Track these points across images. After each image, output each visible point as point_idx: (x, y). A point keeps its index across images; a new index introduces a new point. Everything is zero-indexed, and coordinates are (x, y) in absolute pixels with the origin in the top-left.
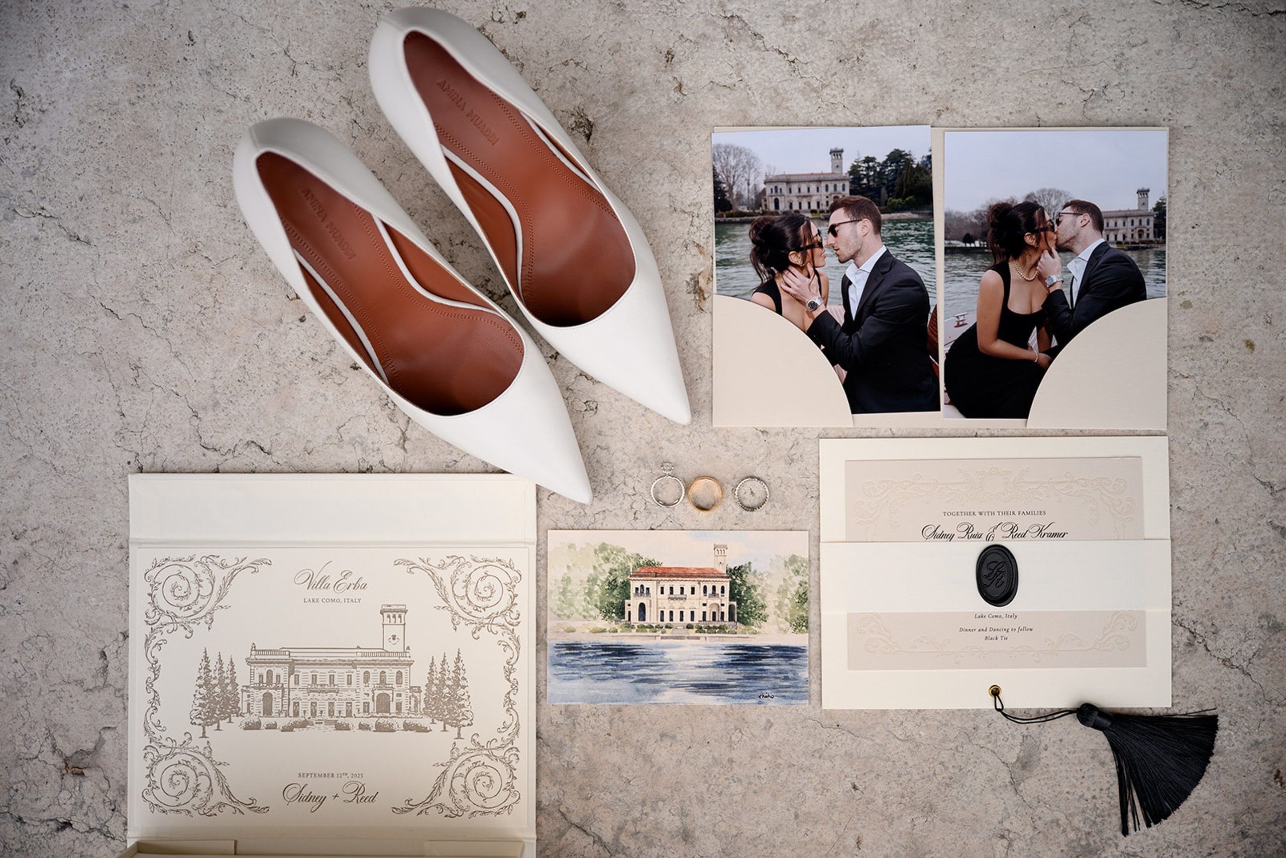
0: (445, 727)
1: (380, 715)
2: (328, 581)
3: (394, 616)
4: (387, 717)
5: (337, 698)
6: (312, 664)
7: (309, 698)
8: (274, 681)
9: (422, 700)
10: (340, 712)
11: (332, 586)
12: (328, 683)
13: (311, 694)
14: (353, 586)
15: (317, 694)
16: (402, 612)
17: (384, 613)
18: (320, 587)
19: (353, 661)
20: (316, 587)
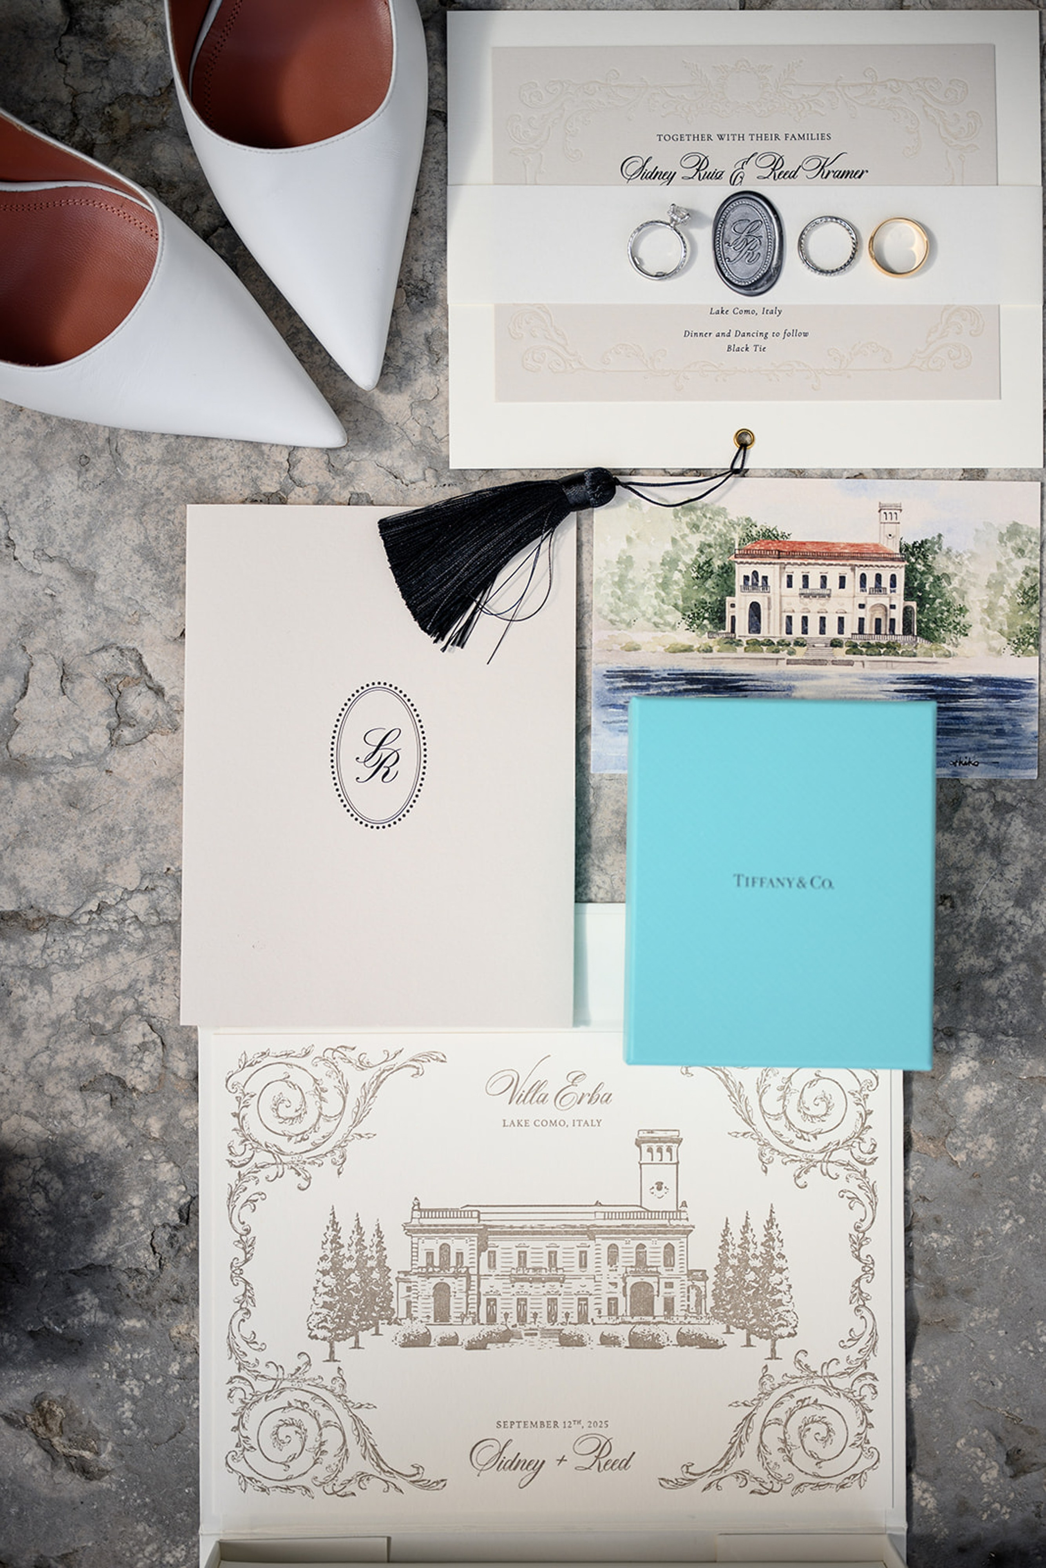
0: (749, 1340)
1: (636, 1319)
2: (544, 1090)
3: (660, 1150)
4: (648, 1323)
5: (562, 1290)
6: (518, 1233)
7: (513, 1291)
8: (453, 1262)
9: (709, 1294)
10: (567, 1315)
11: (551, 1098)
12: (545, 1265)
13: (517, 1285)
14: (587, 1098)
15: (527, 1284)
16: (674, 1142)
17: (643, 1145)
18: (531, 1101)
19: (588, 1227)
20: (524, 1101)
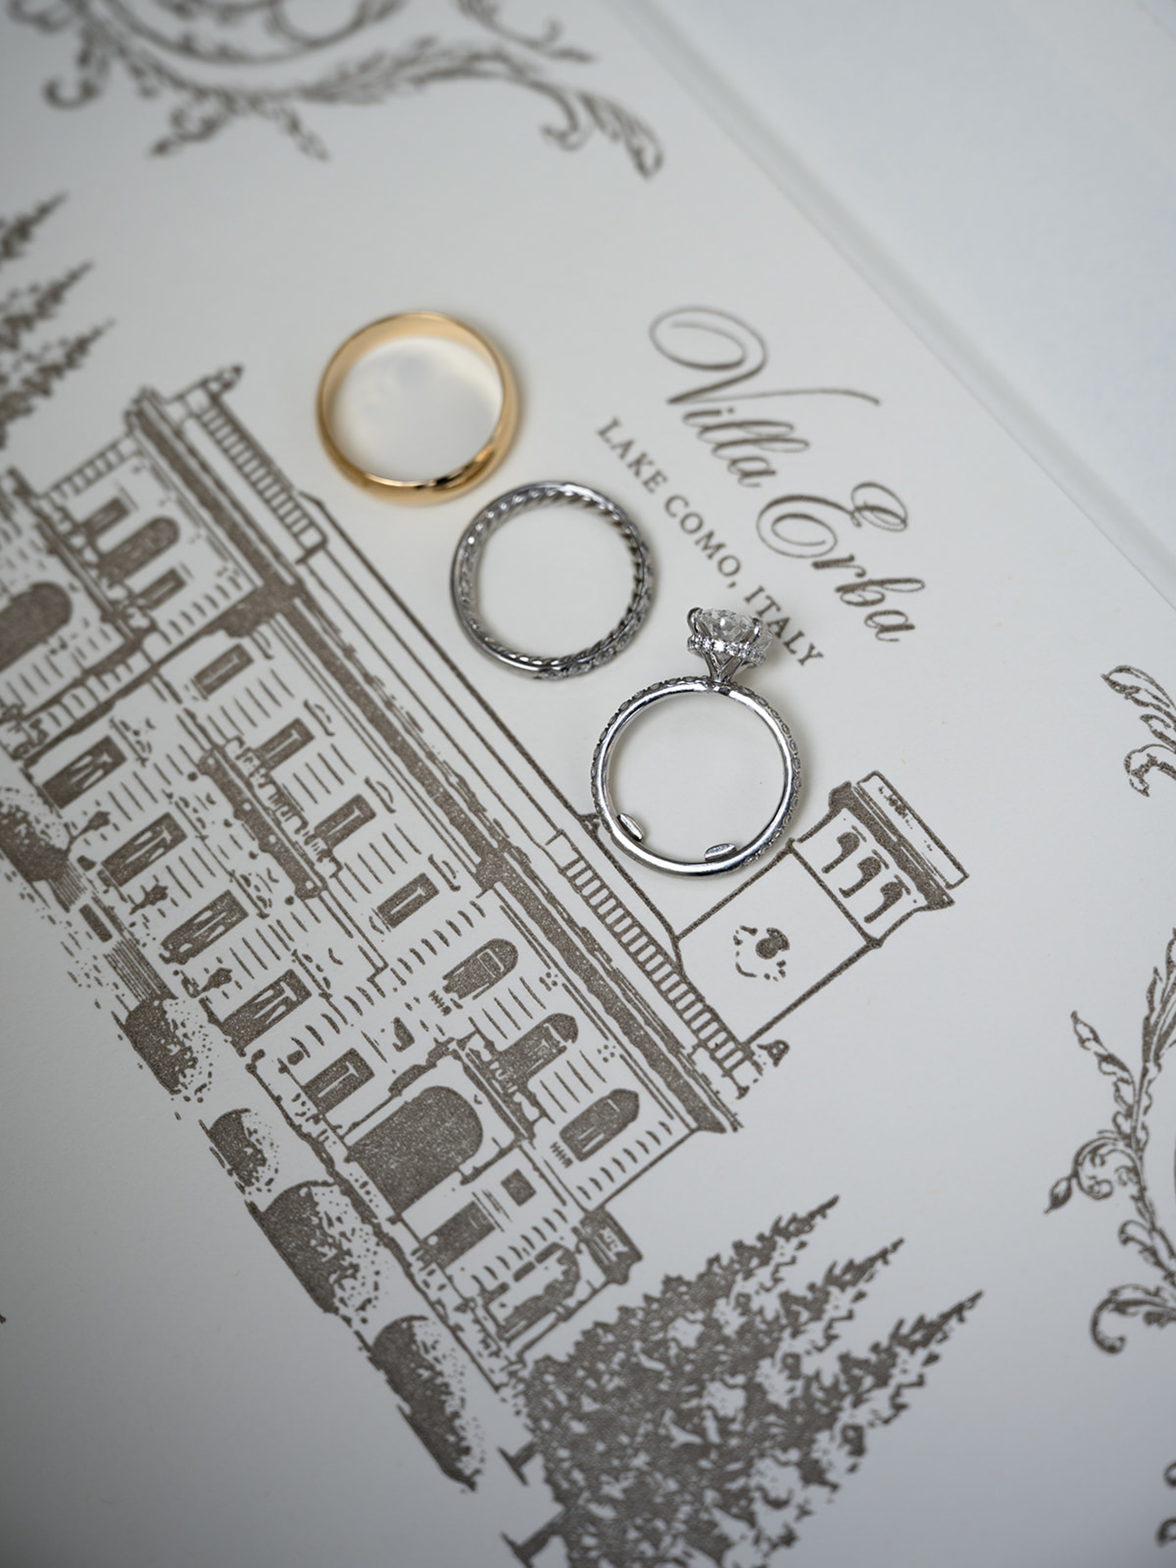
0: (539, 1541)
1: (353, 1172)
2: (775, 456)
3: (870, 868)
4: (366, 1214)
5: (279, 911)
6: (345, 680)
7: (181, 787)
8: (140, 581)
9: (583, 1321)
10: (221, 977)
11: (771, 488)
12: (316, 815)
13: (206, 785)
14: (847, 576)
15: (224, 808)
16: (921, 888)
17: (845, 813)
18: (721, 445)
19: (506, 844)
20: (707, 429)
